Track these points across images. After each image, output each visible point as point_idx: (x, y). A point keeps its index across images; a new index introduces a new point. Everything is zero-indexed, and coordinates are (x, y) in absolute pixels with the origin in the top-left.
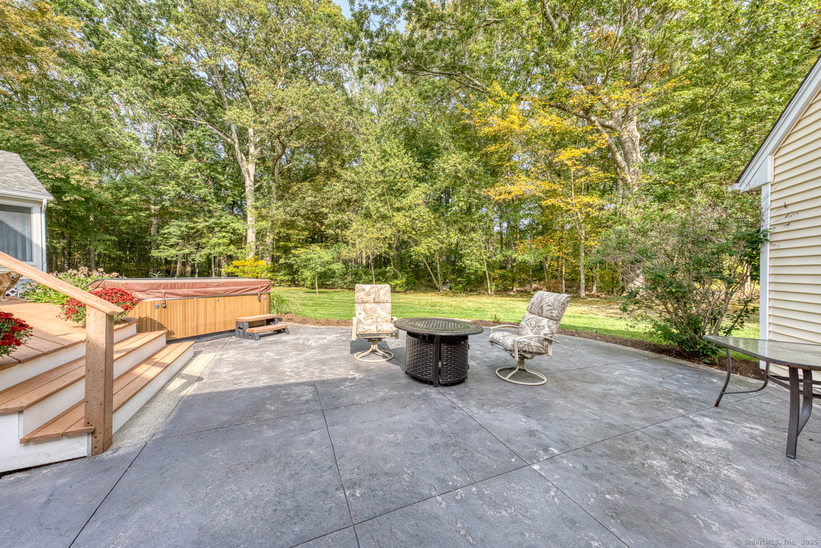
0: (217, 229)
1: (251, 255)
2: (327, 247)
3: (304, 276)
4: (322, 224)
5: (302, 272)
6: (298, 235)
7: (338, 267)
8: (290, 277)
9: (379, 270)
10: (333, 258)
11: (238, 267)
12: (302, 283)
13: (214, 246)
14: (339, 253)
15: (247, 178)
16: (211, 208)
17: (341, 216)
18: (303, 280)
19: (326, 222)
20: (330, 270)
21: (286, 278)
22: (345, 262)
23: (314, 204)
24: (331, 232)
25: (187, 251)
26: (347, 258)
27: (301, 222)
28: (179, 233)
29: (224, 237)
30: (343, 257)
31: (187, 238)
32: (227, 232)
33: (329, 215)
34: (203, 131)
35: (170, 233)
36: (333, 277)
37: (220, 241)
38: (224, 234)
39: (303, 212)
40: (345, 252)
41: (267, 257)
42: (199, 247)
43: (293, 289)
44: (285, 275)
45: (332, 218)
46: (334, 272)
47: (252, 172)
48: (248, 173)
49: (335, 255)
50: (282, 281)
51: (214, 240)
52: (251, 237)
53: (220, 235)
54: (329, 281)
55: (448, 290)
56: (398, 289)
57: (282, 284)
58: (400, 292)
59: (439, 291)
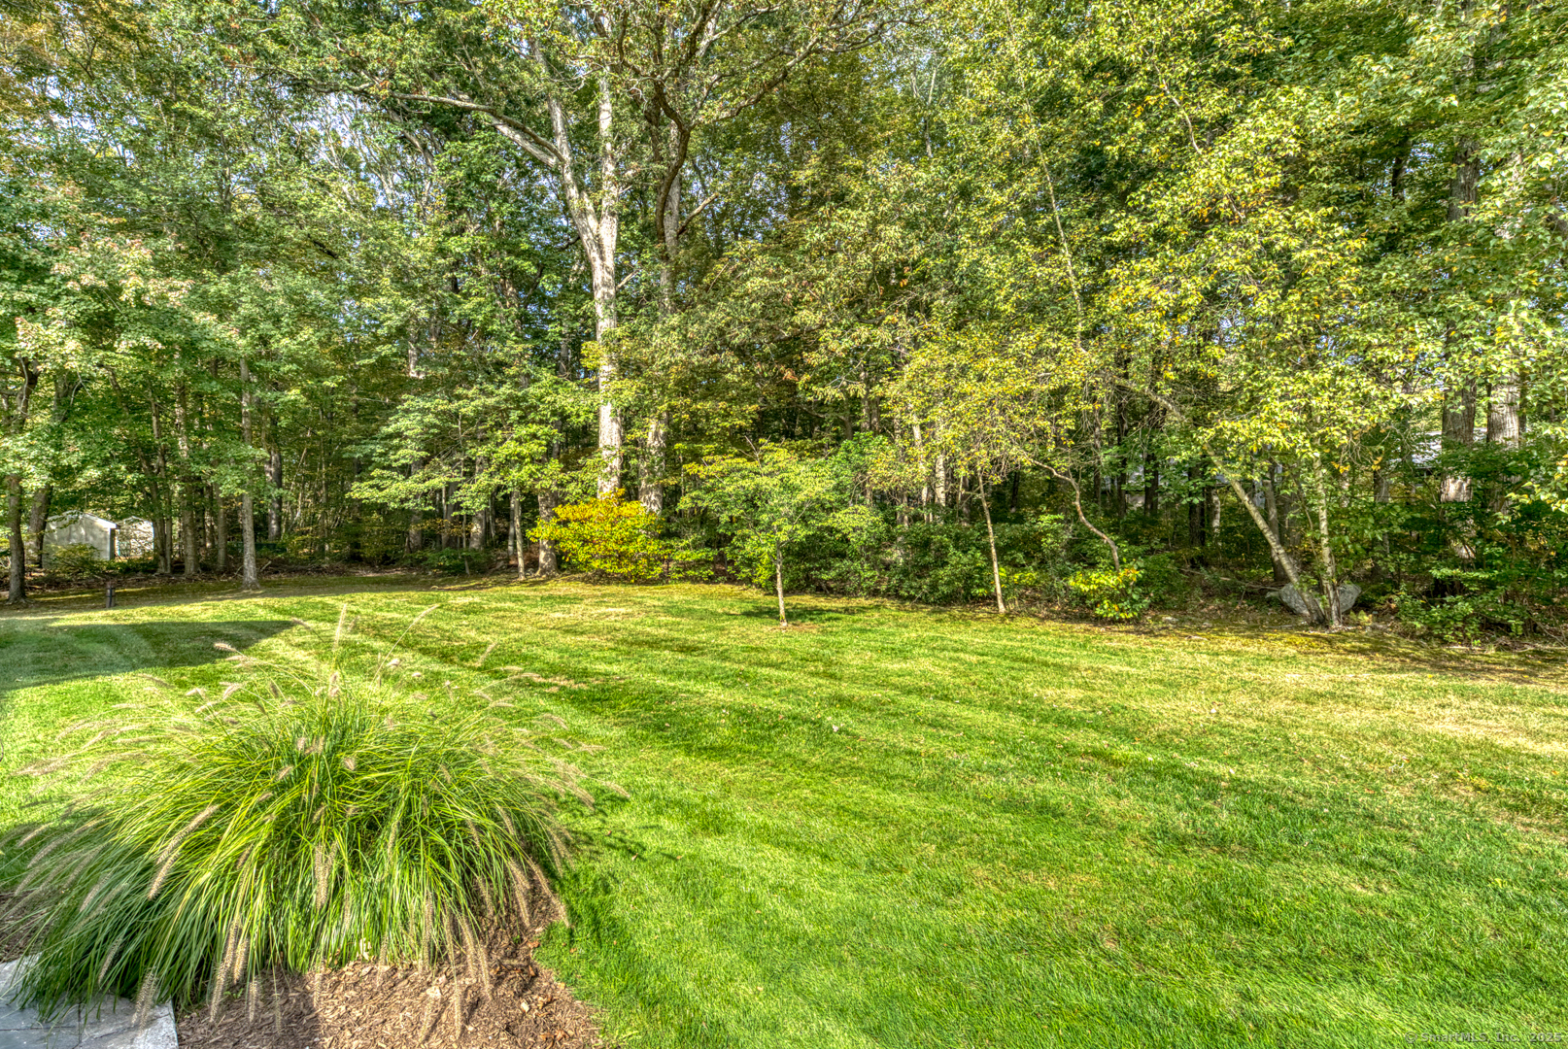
0: (514, 416)
1: (608, 488)
2: (817, 451)
4: (800, 368)
6: (726, 416)
7: (856, 521)
8: (712, 554)
9: (1010, 531)
10: (839, 488)
12: (744, 571)
13: (507, 463)
14: (861, 469)
15: (597, 264)
17: (865, 335)
18: (750, 562)
19: (814, 358)
20: (830, 530)
21: (700, 554)
22: (884, 501)
23: (774, 305)
24: (831, 392)
25: (439, 482)
26: (886, 487)
27: (734, 373)
28: (419, 430)
29: (534, 436)
30: (874, 483)
31: (440, 444)
32: (541, 422)
33: (825, 334)
35: (399, 434)
36: (842, 556)
37: (524, 450)
38: (533, 428)
39: (740, 335)
40: (882, 463)
41: (648, 491)
42: (470, 468)
44: (695, 546)
45: (835, 344)
46: (845, 540)
47: (609, 243)
48: (600, 246)
49: (847, 477)
50: (685, 566)
51: (510, 447)
52: (609, 432)
53: (522, 431)
54: (828, 568)
55: (1365, 618)
56: (1106, 609)
57: (689, 573)
58: (1113, 621)
59: (1322, 622)
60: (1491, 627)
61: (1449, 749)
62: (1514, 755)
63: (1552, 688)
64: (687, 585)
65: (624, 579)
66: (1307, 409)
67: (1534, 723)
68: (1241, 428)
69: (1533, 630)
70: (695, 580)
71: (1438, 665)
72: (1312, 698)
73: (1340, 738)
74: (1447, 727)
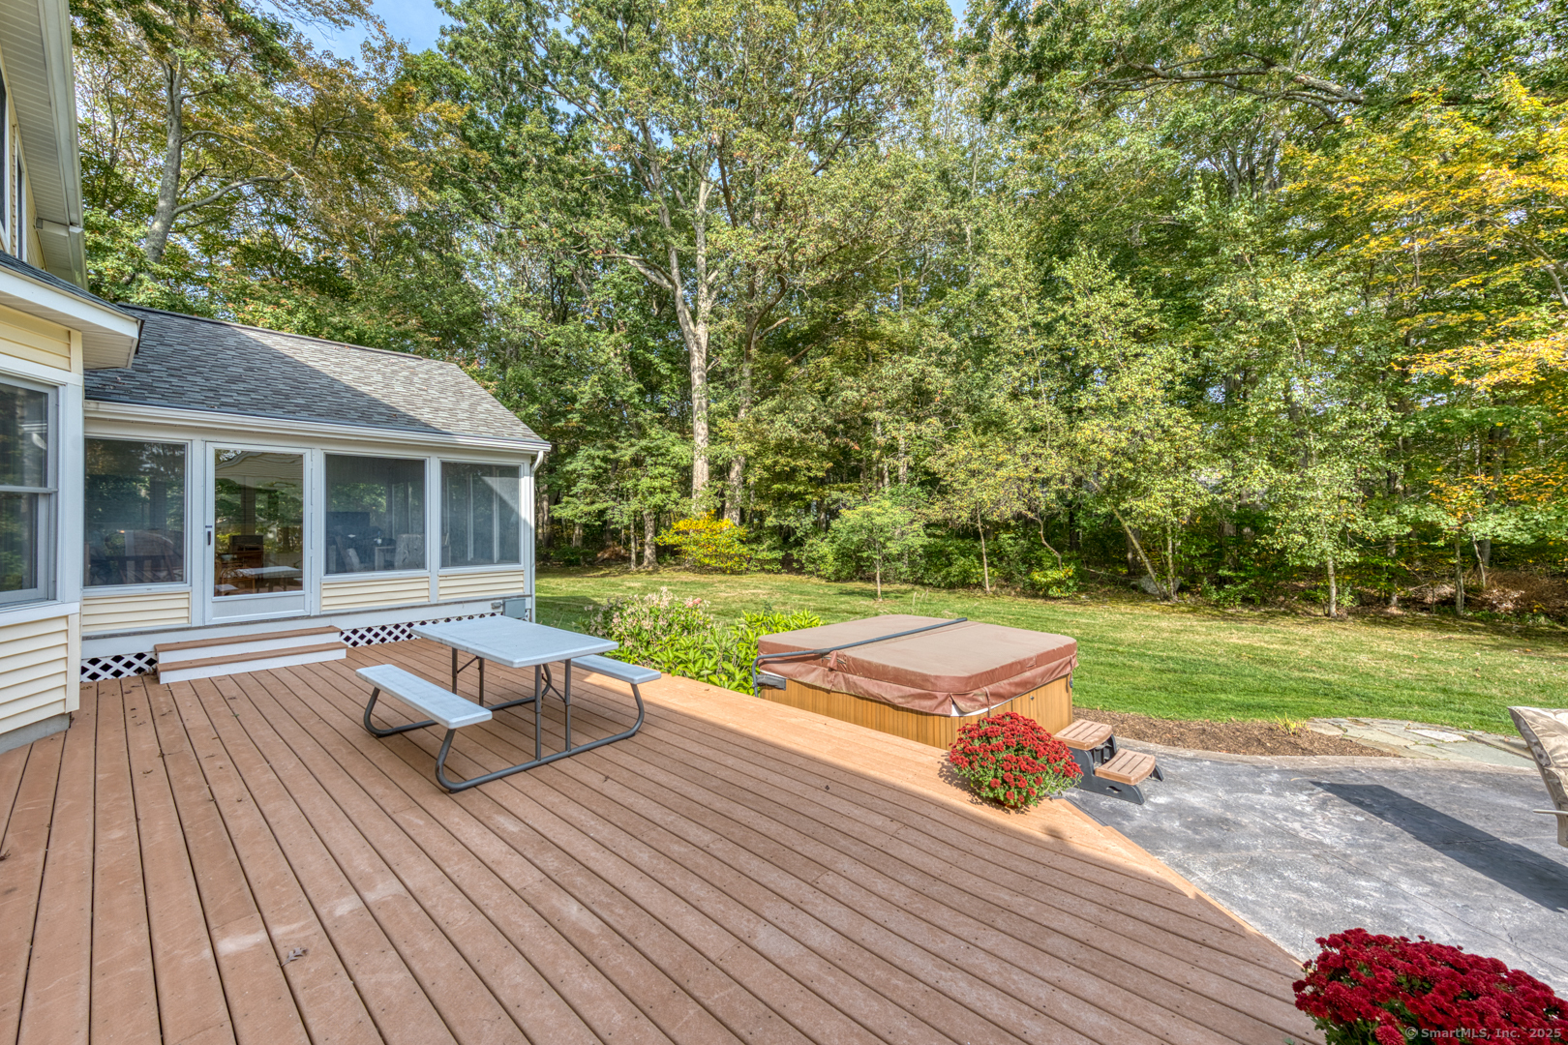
0: (649, 460)
3: (815, 555)
5: (811, 545)
6: (811, 470)
8: (779, 554)
11: (686, 533)
12: (811, 567)
13: (646, 493)
15: (697, 356)
16: (640, 419)
18: (814, 561)
21: (774, 555)
28: (592, 470)
29: (662, 475)
31: (601, 479)
32: (666, 465)
34: (623, 273)
35: (576, 472)
37: (656, 484)
38: (661, 469)
39: (827, 422)
41: (731, 511)
43: (785, 579)
44: (771, 549)
47: (704, 342)
48: (697, 343)
50: (765, 561)
51: (645, 483)
52: (701, 472)
53: (655, 471)
55: (1187, 596)
56: (1054, 591)
57: (763, 567)
58: (1059, 598)
59: (1166, 598)
60: (1247, 601)
61: (1236, 646)
62: (1262, 649)
63: (1273, 627)
64: (763, 574)
65: (723, 571)
66: (1173, 498)
67: (1267, 638)
68: (1141, 505)
69: (1264, 602)
70: (769, 571)
71: (1225, 618)
72: (1179, 632)
73: (1198, 644)
74: (1234, 640)
